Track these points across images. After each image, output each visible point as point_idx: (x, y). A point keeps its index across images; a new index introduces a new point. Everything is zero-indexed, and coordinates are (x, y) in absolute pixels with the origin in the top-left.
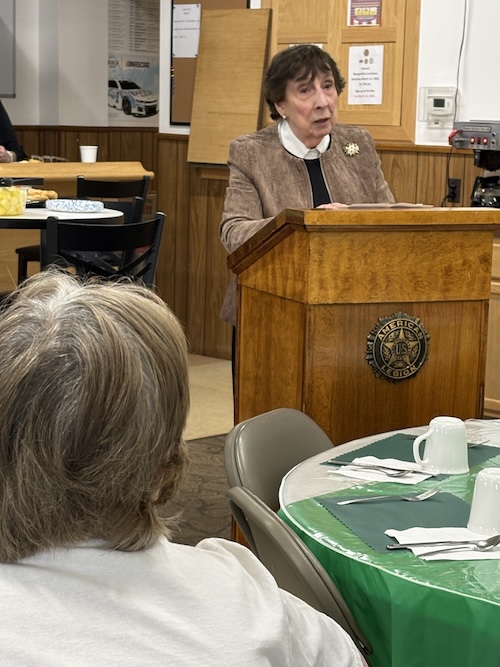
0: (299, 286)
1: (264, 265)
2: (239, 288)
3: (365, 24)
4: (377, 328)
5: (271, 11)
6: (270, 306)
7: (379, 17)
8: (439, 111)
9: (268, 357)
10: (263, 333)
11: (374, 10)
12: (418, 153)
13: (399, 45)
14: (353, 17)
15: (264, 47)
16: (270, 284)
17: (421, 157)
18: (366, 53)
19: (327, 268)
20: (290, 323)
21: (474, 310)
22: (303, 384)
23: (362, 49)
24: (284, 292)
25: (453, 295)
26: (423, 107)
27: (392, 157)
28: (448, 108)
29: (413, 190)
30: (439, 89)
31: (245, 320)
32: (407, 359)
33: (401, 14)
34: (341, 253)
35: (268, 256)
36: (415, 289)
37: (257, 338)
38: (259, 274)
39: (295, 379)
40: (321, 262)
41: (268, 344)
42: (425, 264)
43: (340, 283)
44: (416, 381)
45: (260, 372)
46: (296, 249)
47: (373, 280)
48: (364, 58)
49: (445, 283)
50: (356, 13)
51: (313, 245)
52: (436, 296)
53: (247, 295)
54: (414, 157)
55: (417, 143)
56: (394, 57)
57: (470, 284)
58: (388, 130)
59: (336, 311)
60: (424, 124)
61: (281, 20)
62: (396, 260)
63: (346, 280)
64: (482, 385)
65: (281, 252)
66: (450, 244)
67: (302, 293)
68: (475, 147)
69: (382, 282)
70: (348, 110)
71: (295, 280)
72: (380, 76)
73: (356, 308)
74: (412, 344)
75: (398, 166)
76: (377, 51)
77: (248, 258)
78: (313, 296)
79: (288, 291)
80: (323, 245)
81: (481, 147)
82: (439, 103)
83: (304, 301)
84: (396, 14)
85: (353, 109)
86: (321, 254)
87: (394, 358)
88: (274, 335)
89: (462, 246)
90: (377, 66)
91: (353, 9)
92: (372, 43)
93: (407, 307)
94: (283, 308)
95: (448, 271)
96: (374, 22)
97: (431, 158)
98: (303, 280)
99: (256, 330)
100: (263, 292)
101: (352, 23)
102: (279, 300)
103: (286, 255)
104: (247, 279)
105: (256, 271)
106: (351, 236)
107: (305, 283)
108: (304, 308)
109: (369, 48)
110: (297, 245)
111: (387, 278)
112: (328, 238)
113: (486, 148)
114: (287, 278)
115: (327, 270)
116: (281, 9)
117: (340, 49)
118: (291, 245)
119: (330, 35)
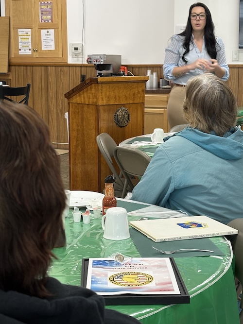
0: (95, 100)
1: (80, 95)
2: (69, 103)
3: (46, 22)
4: (117, 112)
5: (10, 17)
6: (83, 107)
7: (51, 19)
8: (76, 52)
9: (82, 123)
10: (80, 116)
11: (50, 17)
12: (69, 66)
13: (60, 29)
14: (42, 20)
15: (8, 30)
16: (82, 101)
17: (71, 68)
18: (48, 32)
19: (103, 94)
20: (92, 112)
21: (141, 105)
22: (98, 129)
23: (46, 30)
24: (89, 102)
25: (135, 102)
26: (70, 50)
27: (60, 68)
28: (79, 51)
29: (68, 79)
30: (75, 44)
31: (72, 113)
32: (125, 120)
33: (60, 18)
34: (107, 89)
35: (81, 93)
36: (126, 100)
37: (77, 118)
38: (78, 98)
39: (94, 128)
40: (102, 93)
41: (82, 119)
42: (128, 92)
43: (107, 99)
44: (127, 127)
45: (79, 128)
46: (93, 89)
47: (115, 98)
48: (47, 34)
49: (134, 98)
50: (43, 18)
51: (100, 88)
52: (131, 102)
53: (72, 105)
54: (68, 68)
55: (69, 63)
56: (58, 33)
57: (140, 98)
58: (58, 58)
59: (106, 107)
60: (71, 56)
61: (14, 21)
62: (121, 91)
63: (108, 98)
64: (144, 127)
65: (87, 91)
66: (134, 86)
67: (96, 102)
68: (96, 63)
69: (117, 98)
70: (42, 52)
71: (93, 98)
72: (53, 40)
73: (111, 106)
74: (126, 116)
75: (62, 71)
76: (52, 31)
77: (74, 94)
78: (100, 103)
79: (90, 102)
80: (102, 87)
81: (98, 63)
82: (76, 49)
83: (98, 104)
84: (58, 18)
85: (44, 52)
86: (102, 90)
87: (121, 120)
88: (85, 116)
89: (137, 87)
90: (52, 37)
91: (41, 17)
92: (50, 28)
93: (124, 105)
94: (89, 108)
95: (134, 94)
96: (50, 21)
97: (74, 68)
98: (96, 98)
99: (77, 115)
100: (79, 104)
101: (41, 21)
102: (86, 106)
103: (89, 92)
104: (72, 100)
105: (76, 97)
106: (109, 85)
107: (97, 99)
108: (97, 107)
109: (48, 30)
110: (93, 88)
111: (119, 97)
112: (103, 85)
113: (99, 63)
114: (90, 98)
115: (103, 95)
116: (13, 17)
117: (38, 31)
118: (91, 88)
119: (33, 26)
